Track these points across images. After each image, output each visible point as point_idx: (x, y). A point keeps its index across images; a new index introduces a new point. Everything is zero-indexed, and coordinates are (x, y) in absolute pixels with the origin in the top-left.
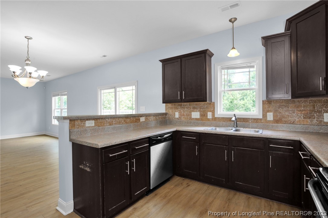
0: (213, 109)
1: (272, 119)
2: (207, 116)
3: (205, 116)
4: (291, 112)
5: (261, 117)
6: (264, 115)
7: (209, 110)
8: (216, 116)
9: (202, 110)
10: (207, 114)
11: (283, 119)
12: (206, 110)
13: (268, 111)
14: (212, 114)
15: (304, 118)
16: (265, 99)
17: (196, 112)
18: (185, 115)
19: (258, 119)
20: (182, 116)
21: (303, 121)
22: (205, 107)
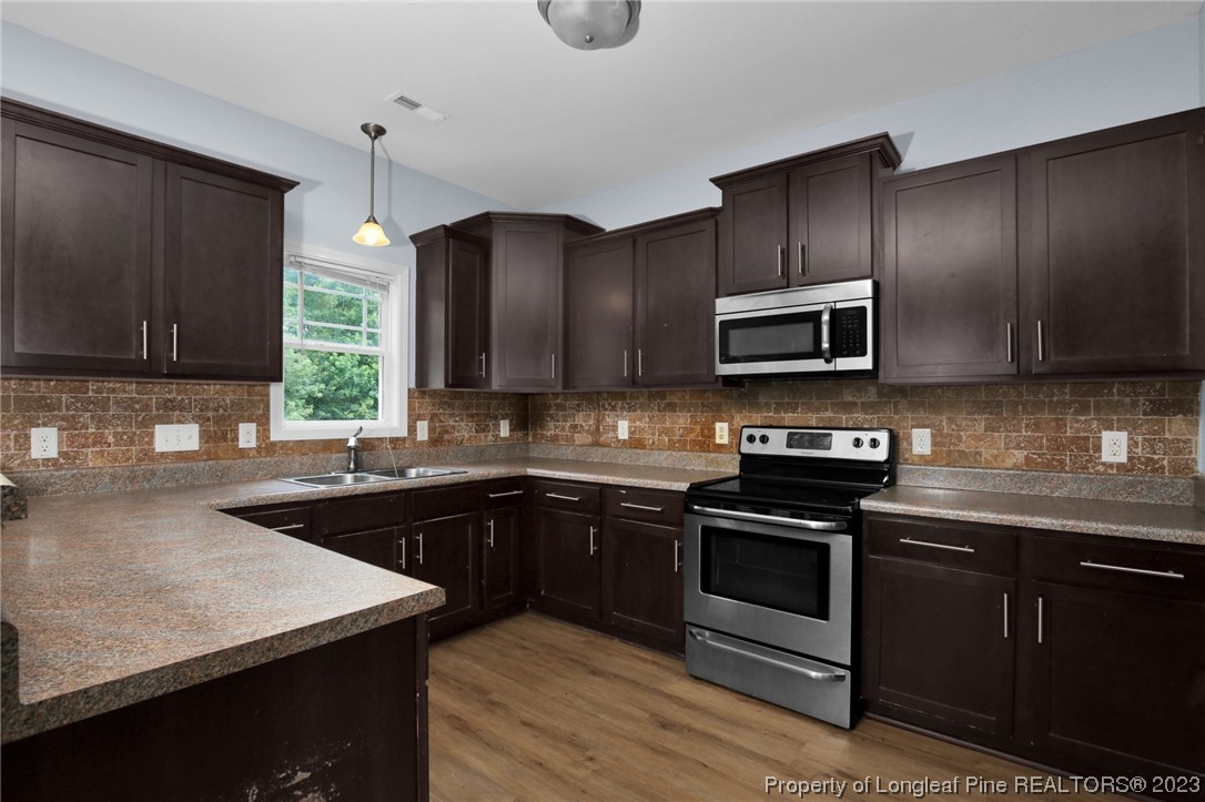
0: (261, 412)
1: (426, 438)
2: (236, 439)
3: (225, 439)
4: (457, 419)
5: (404, 433)
6: (412, 429)
7: (246, 414)
8: (274, 437)
9: (210, 414)
10: (235, 432)
11: (446, 437)
12: (230, 416)
13: (420, 418)
14: (258, 431)
15: (477, 431)
16: (413, 385)
17: (180, 422)
18: (111, 439)
19: (398, 439)
20: (84, 446)
21: (475, 437)
22: (228, 401)
